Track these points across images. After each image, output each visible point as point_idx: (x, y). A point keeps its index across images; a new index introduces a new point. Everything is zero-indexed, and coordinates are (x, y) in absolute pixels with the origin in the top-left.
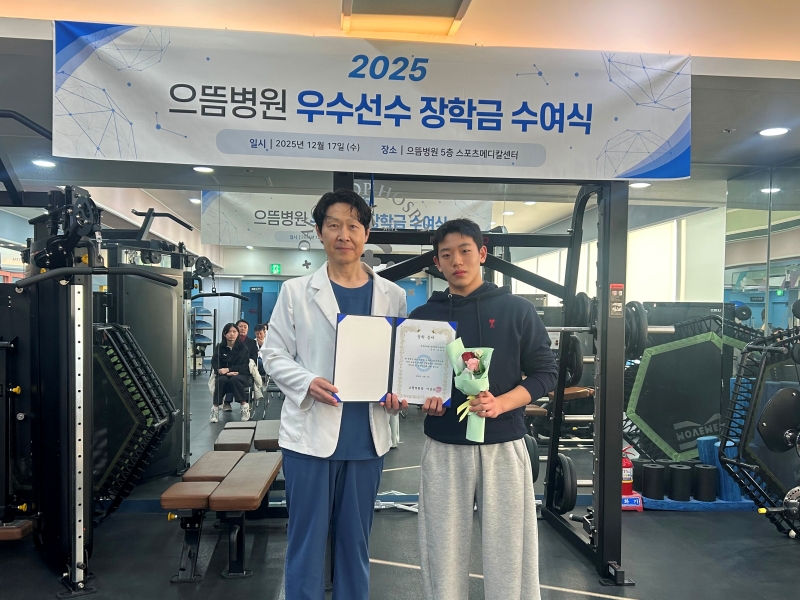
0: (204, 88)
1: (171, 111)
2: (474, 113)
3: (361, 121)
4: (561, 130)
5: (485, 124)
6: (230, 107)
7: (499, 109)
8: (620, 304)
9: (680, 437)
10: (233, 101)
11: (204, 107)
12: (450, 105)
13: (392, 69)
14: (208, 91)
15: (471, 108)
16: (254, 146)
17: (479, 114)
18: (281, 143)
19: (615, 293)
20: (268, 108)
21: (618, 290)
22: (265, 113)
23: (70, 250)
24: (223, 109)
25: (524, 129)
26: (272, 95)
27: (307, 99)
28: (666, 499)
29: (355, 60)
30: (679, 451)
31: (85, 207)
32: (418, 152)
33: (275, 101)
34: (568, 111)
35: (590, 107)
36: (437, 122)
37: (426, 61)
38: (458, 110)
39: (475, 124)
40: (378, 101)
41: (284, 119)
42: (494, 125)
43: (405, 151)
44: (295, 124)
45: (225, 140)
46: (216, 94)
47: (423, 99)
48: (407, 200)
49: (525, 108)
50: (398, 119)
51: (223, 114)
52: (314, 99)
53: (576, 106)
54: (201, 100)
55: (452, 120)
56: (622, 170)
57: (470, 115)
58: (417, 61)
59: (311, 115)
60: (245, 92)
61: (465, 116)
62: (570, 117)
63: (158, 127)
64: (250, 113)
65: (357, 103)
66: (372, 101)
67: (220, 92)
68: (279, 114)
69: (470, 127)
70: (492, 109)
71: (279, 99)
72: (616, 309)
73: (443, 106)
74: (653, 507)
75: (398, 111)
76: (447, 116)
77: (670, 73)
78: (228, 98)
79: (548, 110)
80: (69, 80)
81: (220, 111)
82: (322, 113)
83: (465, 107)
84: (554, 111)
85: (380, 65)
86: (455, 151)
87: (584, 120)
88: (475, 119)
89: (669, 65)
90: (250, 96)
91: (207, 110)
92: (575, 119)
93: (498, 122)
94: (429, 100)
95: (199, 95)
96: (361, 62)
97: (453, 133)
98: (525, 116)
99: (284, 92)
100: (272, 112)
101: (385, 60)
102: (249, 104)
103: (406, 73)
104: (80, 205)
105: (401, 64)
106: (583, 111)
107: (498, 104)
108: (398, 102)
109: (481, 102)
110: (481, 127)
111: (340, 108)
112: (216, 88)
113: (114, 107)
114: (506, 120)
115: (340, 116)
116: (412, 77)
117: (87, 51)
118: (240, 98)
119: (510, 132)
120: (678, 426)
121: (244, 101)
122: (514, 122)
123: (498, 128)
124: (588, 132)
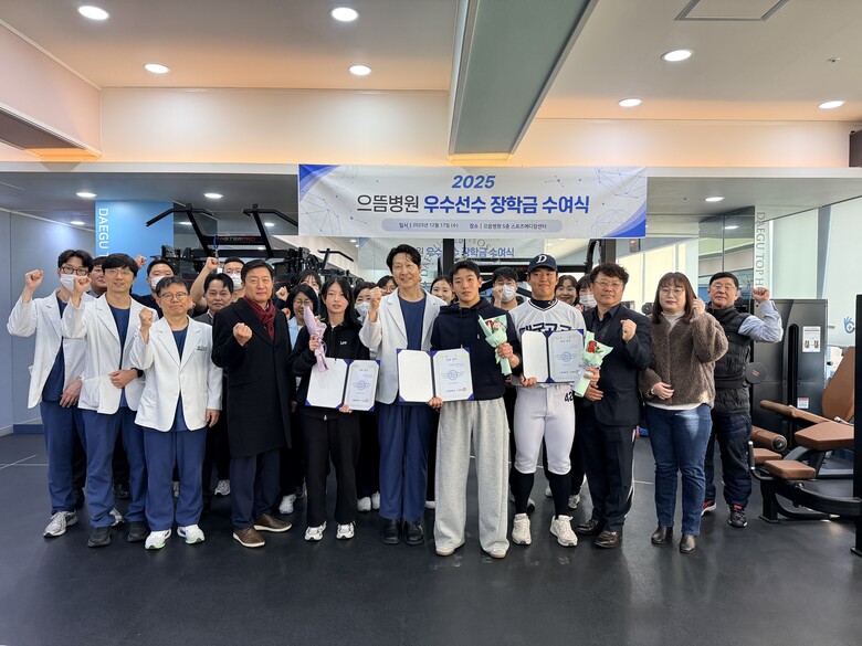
0: (375, 197)
1: (358, 209)
2: (521, 204)
3: (459, 211)
4: (571, 211)
5: (527, 210)
6: (389, 206)
7: (535, 201)
10: (390, 203)
11: (375, 207)
12: (508, 201)
13: (475, 183)
14: (377, 198)
15: (520, 202)
16: (402, 227)
17: (523, 204)
18: (416, 225)
20: (409, 206)
22: (407, 209)
24: (385, 207)
25: (550, 212)
26: (411, 199)
27: (430, 200)
29: (455, 178)
31: (312, 260)
32: (490, 226)
33: (412, 202)
34: (575, 200)
35: (588, 198)
36: (500, 210)
37: (494, 177)
38: (512, 203)
39: (522, 210)
40: (468, 200)
41: (417, 212)
42: (532, 210)
43: (483, 226)
44: (423, 214)
45: (387, 225)
46: (381, 200)
47: (492, 198)
49: (550, 200)
50: (478, 209)
51: (385, 211)
52: (433, 200)
53: (580, 197)
54: (374, 203)
55: (509, 209)
56: (606, 233)
57: (519, 205)
58: (489, 177)
59: (431, 209)
60: (396, 198)
61: (516, 206)
62: (576, 204)
63: (352, 218)
64: (399, 209)
65: (456, 202)
66: (465, 200)
67: (383, 198)
68: (415, 209)
69: (519, 212)
70: (532, 201)
71: (415, 201)
73: (504, 201)
75: (479, 205)
76: (506, 206)
77: (632, 179)
78: (388, 202)
79: (563, 201)
80: (306, 195)
81: (384, 209)
82: (437, 207)
83: (516, 201)
84: (567, 201)
85: (469, 180)
86: (510, 226)
87: (584, 205)
88: (522, 207)
89: (634, 172)
90: (399, 200)
91: (377, 209)
92: (579, 205)
93: (535, 209)
94: (496, 198)
95: (373, 201)
96: (458, 179)
97: (510, 215)
98: (550, 205)
99: (417, 197)
100: (411, 208)
101: (472, 178)
102: (399, 204)
103: (483, 184)
105: (480, 179)
106: (584, 200)
107: (535, 198)
108: (479, 200)
109: (525, 198)
110: (525, 212)
111: (447, 204)
113: (329, 209)
114: (539, 207)
115: (447, 209)
116: (486, 186)
117: (315, 180)
118: (394, 201)
119: (541, 214)
121: (396, 203)
122: (544, 208)
123: (535, 212)
124: (587, 212)
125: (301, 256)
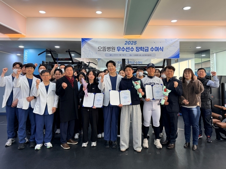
1: (98, 51)
3: (126, 51)
4: (158, 51)
5: (146, 51)
6: (107, 50)
13: (131, 43)
15: (144, 48)
16: (110, 55)
18: (114, 55)
20: (112, 50)
25: (152, 51)
27: (118, 48)
29: (126, 42)
31: (85, 65)
32: (135, 55)
34: (159, 48)
35: (163, 47)
36: (138, 51)
38: (142, 49)
40: (129, 48)
43: (133, 55)
44: (116, 52)
45: (106, 55)
49: (152, 48)
56: (168, 57)
58: (135, 42)
59: (119, 50)
60: (109, 47)
63: (96, 53)
65: (126, 48)
67: (105, 48)
68: (114, 50)
70: (147, 48)
71: (114, 48)
73: (139, 48)
75: (132, 49)
76: (140, 50)
78: (107, 48)
80: (84, 47)
83: (143, 48)
84: (157, 48)
86: (141, 55)
88: (144, 50)
89: (176, 40)
91: (103, 50)
92: (161, 49)
94: (137, 47)
95: (102, 48)
97: (141, 52)
98: (152, 49)
101: (130, 42)
102: (110, 49)
103: (133, 43)
107: (148, 47)
108: (132, 48)
113: (90, 50)
114: (149, 50)
115: (123, 50)
117: (86, 42)
119: (150, 52)
123: (148, 51)
124: (163, 51)
125: (82, 64)
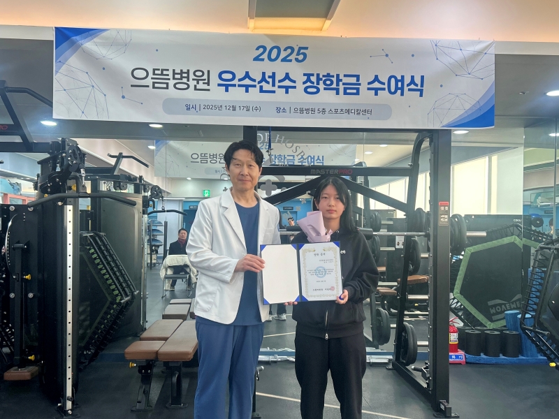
0: (154, 70)
1: (132, 86)
2: (341, 83)
3: (262, 90)
4: (402, 94)
5: (348, 91)
6: (172, 82)
7: (358, 80)
8: (446, 216)
9: (493, 311)
10: (174, 78)
11: (154, 83)
12: (324, 79)
13: (283, 55)
14: (156, 72)
15: (339, 80)
16: (188, 109)
17: (344, 84)
18: (207, 107)
19: (442, 208)
20: (198, 83)
21: (445, 206)
22: (195, 86)
23: (64, 182)
24: (167, 84)
25: (376, 94)
26: (200, 74)
27: (224, 76)
28: (483, 356)
29: (257, 49)
30: (492, 321)
31: (74, 152)
32: (302, 111)
33: (202, 77)
34: (407, 80)
35: (422, 77)
36: (315, 90)
37: (306, 48)
38: (330, 82)
39: (341, 91)
40: (273, 76)
41: (209, 90)
42: (355, 91)
43: (292, 110)
44: (216, 94)
45: (169, 105)
46: (162, 74)
47: (305, 75)
48: (295, 145)
49: (376, 79)
50: (287, 88)
51: (167, 88)
52: (229, 76)
53: (413, 77)
54: (152, 78)
55: (325, 89)
56: (445, 122)
57: (338, 85)
58: (300, 48)
59: (227, 87)
60: (182, 72)
61: (334, 86)
62: (408, 85)
63: (123, 97)
64: (185, 86)
65: (259, 78)
66: (269, 77)
67: (165, 72)
68: (206, 87)
69: (338, 93)
70: (353, 80)
71: (205, 77)
72: (444, 219)
73: (318, 79)
74: (473, 361)
75: (287, 83)
76: (321, 86)
77: (480, 53)
78: (171, 76)
79: (393, 80)
80: (64, 67)
81: (165, 86)
82: (234, 85)
83: (334, 79)
84: (397, 82)
85: (275, 52)
86: (327, 110)
87: (418, 87)
88: (341, 87)
89: (478, 47)
90: (185, 75)
91: (156, 85)
92: (412, 86)
93: (358, 90)
94: (309, 75)
95: (151, 75)
96: (261, 50)
97: (326, 97)
98: (376, 85)
99: (209, 72)
100: (201, 86)
101: (278, 48)
102: (185, 80)
103: (293, 57)
104: (70, 151)
105: (289, 51)
106: (418, 81)
107: (358, 77)
108: (287, 77)
109: (345, 76)
110: (345, 93)
111: (247, 82)
112: (162, 70)
113: (94, 84)
114: (363, 87)
115: (247, 87)
116: (297, 60)
117: (75, 47)
118: (178, 76)
119: (366, 96)
120: (491, 303)
121: (181, 79)
122: (369, 89)
123: (358, 93)
124: (421, 95)
